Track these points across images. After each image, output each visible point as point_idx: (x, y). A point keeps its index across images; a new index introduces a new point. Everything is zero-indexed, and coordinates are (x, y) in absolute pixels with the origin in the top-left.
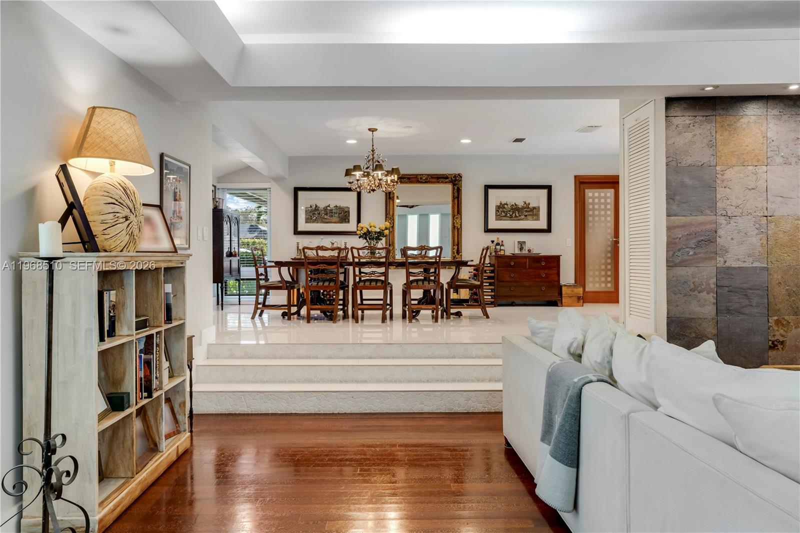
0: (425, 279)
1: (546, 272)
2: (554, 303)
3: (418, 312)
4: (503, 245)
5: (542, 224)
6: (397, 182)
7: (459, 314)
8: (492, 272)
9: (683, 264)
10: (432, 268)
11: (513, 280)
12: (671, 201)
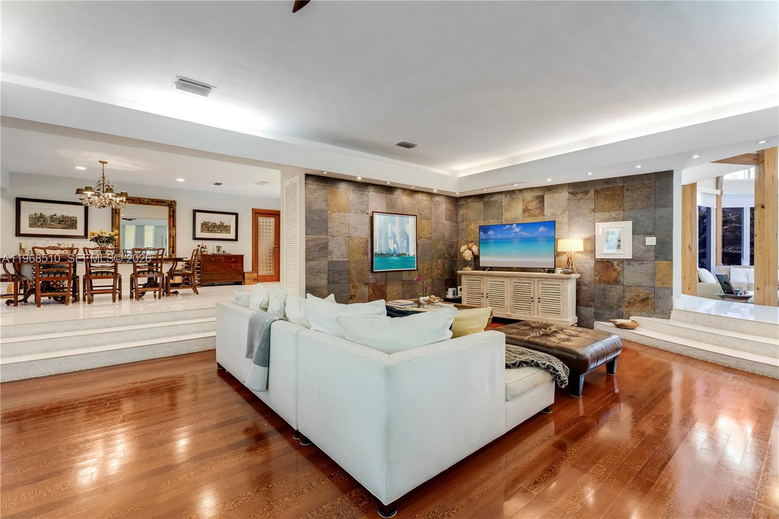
0: (149, 271)
1: (235, 264)
2: (240, 283)
3: (143, 293)
4: (206, 248)
5: (232, 236)
6: (125, 202)
7: (176, 293)
8: (199, 265)
9: (313, 259)
10: (155, 262)
11: (213, 270)
12: (307, 227)
